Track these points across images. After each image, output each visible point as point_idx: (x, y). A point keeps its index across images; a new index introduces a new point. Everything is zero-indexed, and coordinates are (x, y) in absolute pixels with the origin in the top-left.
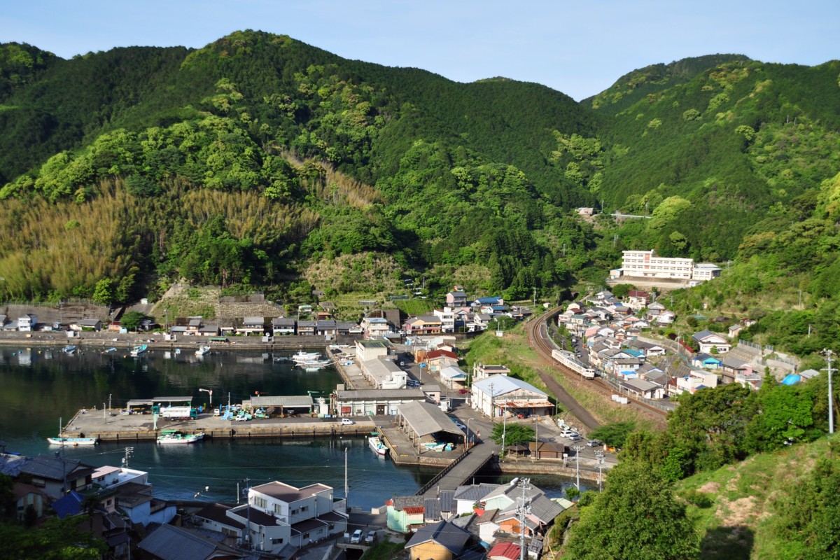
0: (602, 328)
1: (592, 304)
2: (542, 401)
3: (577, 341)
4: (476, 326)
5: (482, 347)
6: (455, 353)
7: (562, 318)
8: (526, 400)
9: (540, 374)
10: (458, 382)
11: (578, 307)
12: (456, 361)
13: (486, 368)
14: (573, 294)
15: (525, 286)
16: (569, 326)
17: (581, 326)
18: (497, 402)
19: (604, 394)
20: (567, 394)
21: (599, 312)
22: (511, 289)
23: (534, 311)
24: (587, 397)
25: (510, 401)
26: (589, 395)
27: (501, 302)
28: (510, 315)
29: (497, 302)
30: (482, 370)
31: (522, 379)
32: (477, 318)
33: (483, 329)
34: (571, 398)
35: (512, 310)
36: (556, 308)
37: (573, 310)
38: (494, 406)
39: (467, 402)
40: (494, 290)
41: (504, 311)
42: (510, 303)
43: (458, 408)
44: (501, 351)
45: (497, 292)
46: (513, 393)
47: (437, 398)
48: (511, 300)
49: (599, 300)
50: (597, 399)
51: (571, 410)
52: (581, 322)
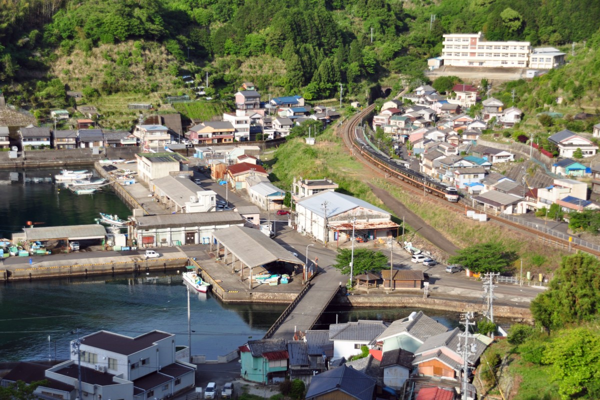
0: (430, 131)
1: (410, 102)
2: (384, 220)
3: (400, 147)
4: (275, 133)
5: (292, 159)
6: (261, 166)
7: (377, 120)
8: (365, 221)
9: (373, 189)
10: (275, 201)
11: (395, 106)
12: (265, 175)
13: (309, 184)
14: (384, 90)
15: (328, 81)
16: (388, 130)
17: (403, 129)
18: (332, 224)
19: (456, 210)
20: (409, 212)
21: (422, 112)
22: (312, 85)
23: (341, 112)
24: (435, 215)
25: (346, 222)
26: (437, 212)
27: (301, 102)
28: (314, 117)
29: (297, 103)
30: (304, 186)
31: (352, 194)
32: (276, 123)
33: (283, 136)
34: (415, 216)
35: (315, 112)
36: (367, 109)
37: (390, 109)
38: (327, 228)
39: (290, 225)
40: (291, 88)
41: (308, 114)
42: (312, 102)
43: (282, 232)
44: (318, 162)
45: (296, 89)
46: (350, 212)
47: (256, 221)
48: (313, 99)
49: (419, 97)
50: (448, 217)
51: (418, 230)
52: (402, 124)
